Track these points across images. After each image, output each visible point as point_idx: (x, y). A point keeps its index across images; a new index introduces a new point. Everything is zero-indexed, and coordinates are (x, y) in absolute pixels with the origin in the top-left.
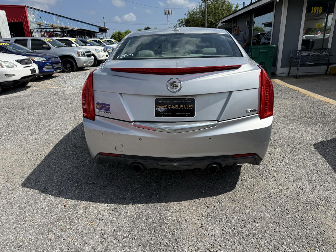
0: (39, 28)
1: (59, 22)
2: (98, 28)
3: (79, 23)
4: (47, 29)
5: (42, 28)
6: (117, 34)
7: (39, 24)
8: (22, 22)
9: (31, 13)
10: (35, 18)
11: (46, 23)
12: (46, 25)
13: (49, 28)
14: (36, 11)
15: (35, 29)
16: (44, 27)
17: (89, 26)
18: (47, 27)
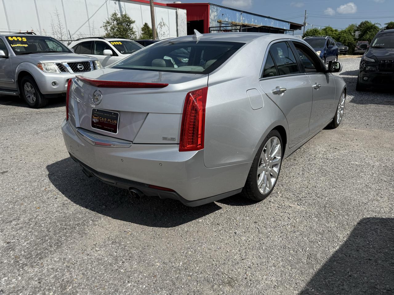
0: (219, 26)
1: (242, 19)
2: (290, 24)
3: (266, 19)
4: (227, 27)
5: (222, 26)
6: (311, 31)
7: (220, 21)
8: (203, 20)
9: (214, 10)
10: (216, 16)
11: (227, 20)
12: (227, 23)
13: (230, 25)
14: (219, 8)
15: (214, 27)
16: (225, 25)
17: (278, 22)
18: (227, 25)
